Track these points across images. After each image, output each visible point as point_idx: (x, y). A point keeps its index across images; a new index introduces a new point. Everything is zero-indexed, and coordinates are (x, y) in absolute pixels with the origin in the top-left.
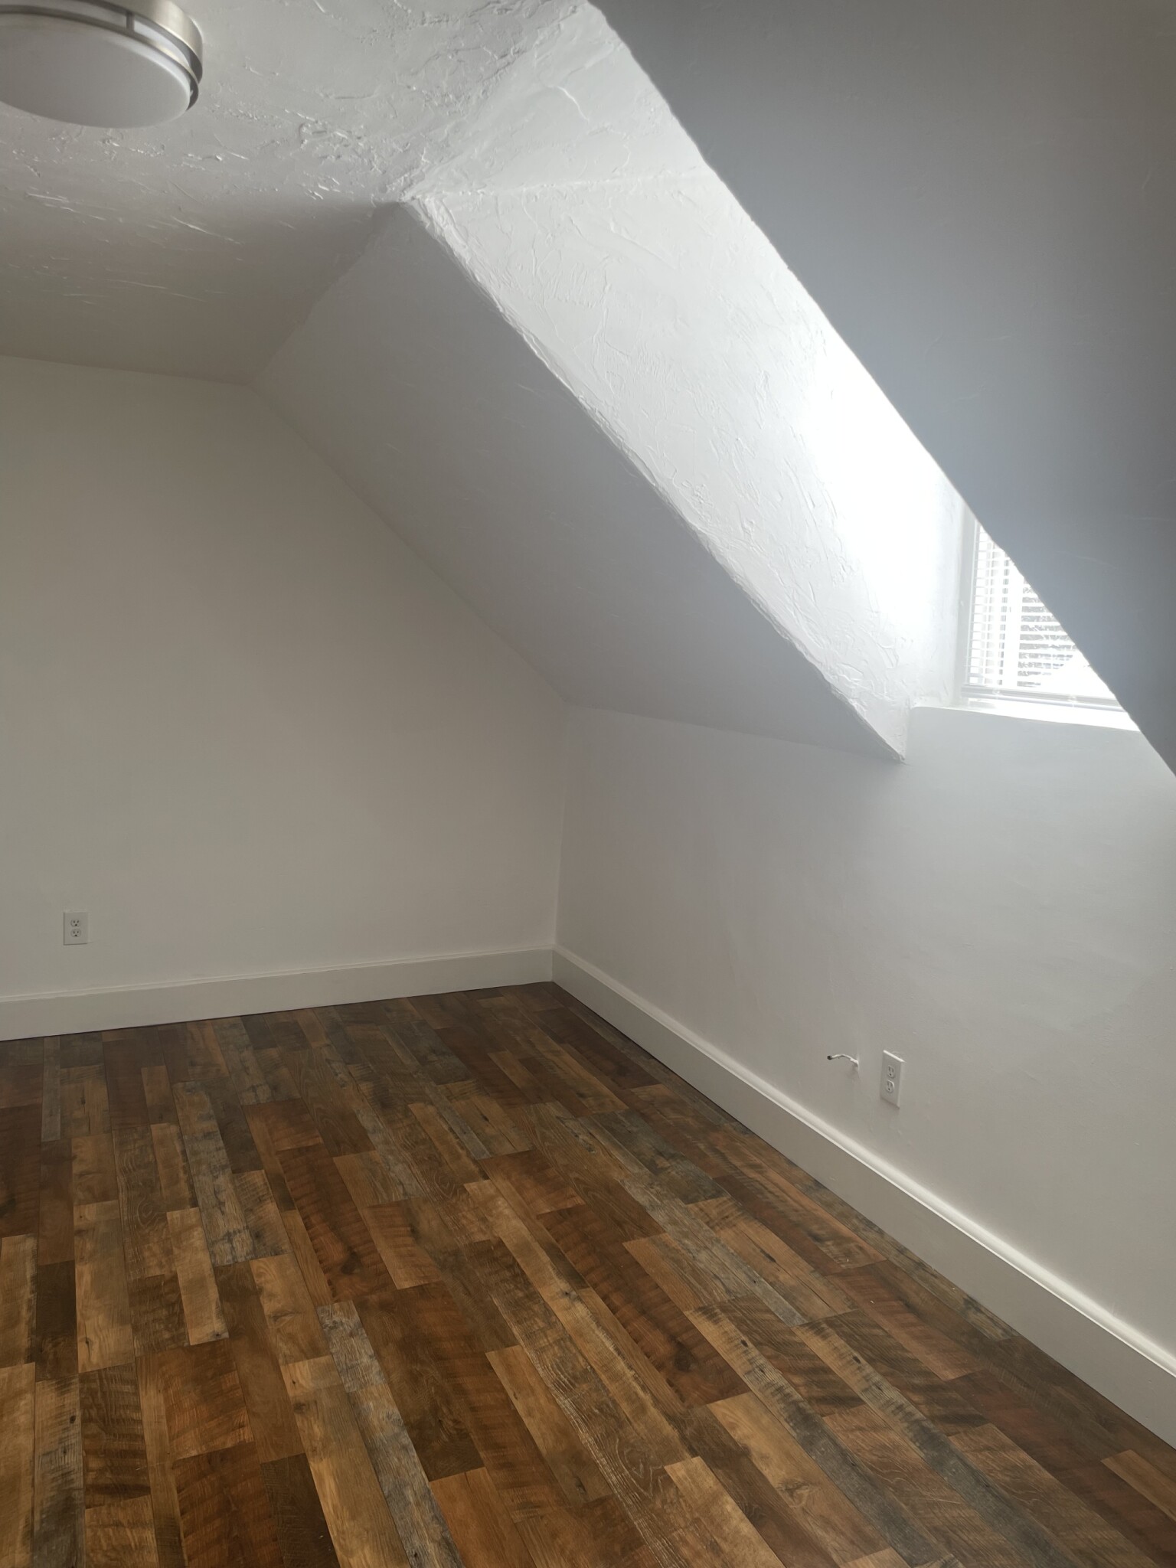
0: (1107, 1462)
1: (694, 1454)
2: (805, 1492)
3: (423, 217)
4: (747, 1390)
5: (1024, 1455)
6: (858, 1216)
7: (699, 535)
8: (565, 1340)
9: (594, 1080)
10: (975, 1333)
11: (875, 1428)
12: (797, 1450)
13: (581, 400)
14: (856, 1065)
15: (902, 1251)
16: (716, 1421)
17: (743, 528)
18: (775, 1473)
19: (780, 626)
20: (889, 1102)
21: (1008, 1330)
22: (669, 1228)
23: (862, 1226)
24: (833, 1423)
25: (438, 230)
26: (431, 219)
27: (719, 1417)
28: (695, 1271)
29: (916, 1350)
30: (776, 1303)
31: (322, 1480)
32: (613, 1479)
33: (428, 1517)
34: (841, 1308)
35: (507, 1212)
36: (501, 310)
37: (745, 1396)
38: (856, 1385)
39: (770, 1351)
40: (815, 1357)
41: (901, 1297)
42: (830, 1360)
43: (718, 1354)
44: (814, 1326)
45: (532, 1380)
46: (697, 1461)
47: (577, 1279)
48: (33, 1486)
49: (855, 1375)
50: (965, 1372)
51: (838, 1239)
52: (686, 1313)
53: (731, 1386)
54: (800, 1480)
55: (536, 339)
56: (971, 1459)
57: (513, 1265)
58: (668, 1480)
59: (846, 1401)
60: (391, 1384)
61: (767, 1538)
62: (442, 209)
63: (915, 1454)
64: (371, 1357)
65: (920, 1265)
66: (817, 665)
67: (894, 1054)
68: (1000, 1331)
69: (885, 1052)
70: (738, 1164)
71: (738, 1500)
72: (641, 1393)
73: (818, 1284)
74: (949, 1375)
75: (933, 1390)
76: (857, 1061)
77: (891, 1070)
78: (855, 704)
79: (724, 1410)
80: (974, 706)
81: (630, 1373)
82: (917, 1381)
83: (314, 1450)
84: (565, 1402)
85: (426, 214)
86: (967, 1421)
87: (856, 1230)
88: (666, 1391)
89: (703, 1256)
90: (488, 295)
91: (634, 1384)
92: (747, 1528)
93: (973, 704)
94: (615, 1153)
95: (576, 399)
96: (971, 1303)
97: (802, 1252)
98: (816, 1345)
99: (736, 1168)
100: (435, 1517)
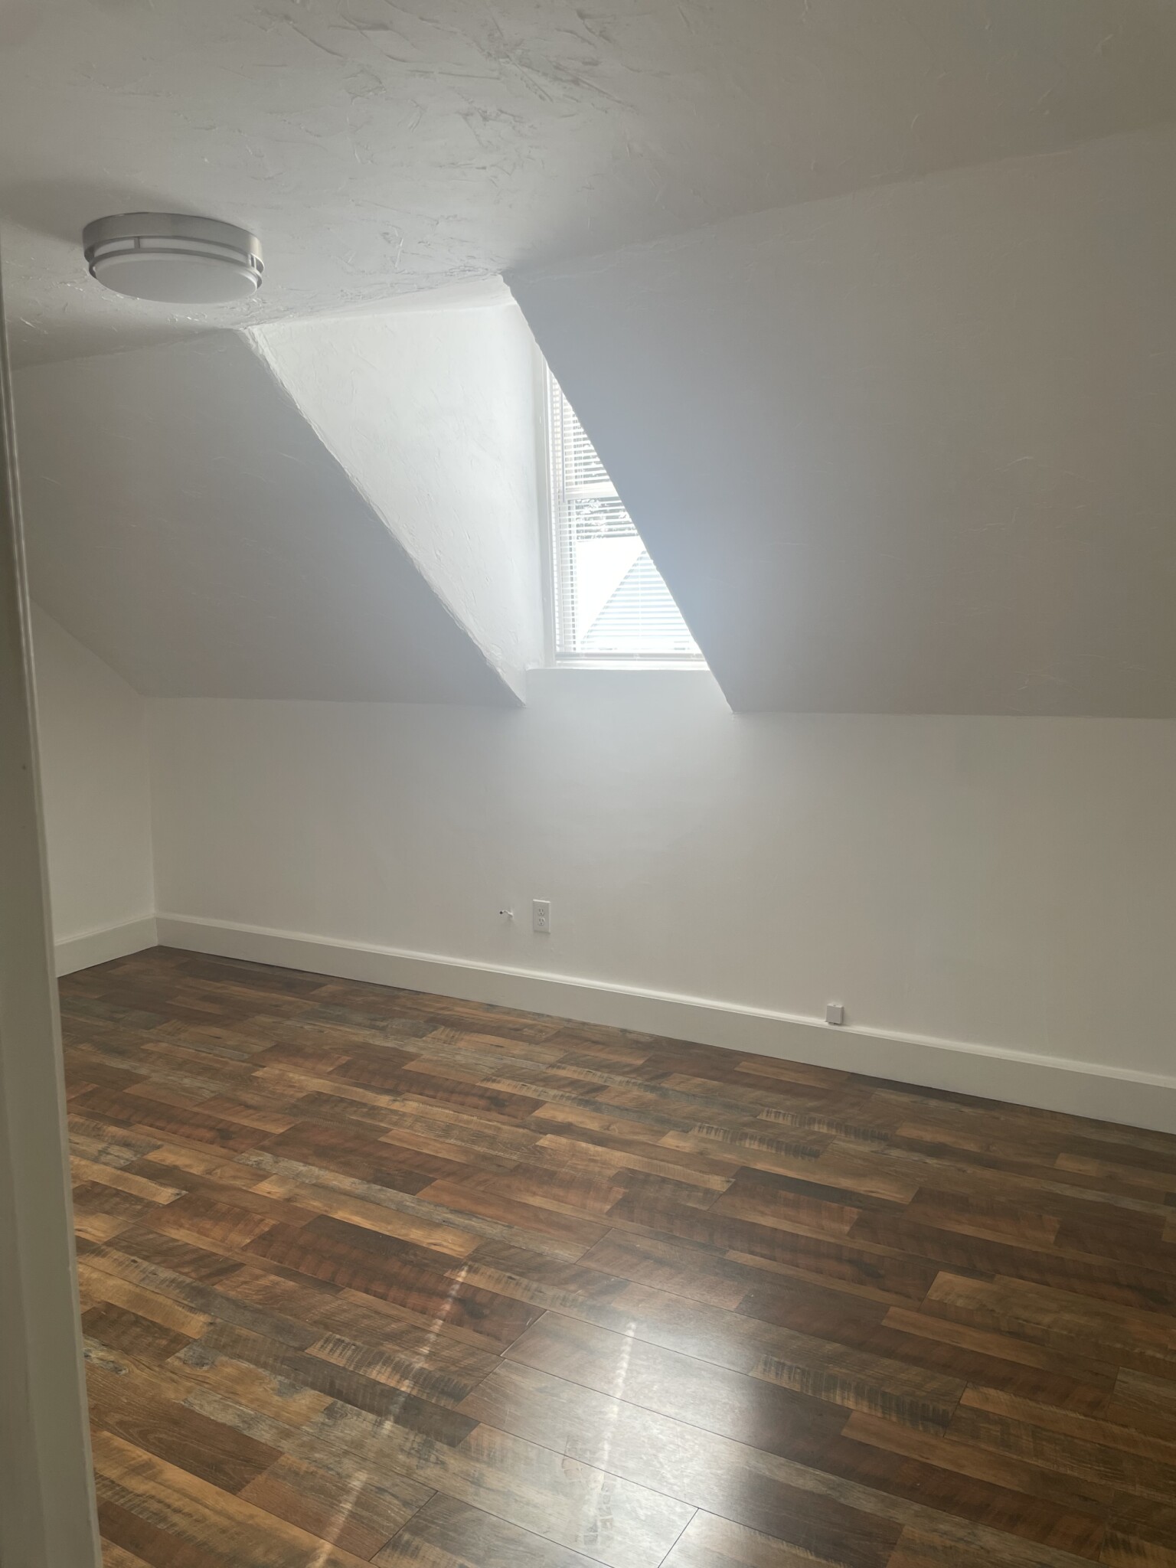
0: (736, 1069)
1: (546, 1134)
2: (612, 1127)
3: (251, 342)
4: (545, 1102)
5: (699, 1079)
6: (529, 1013)
7: (415, 561)
8: (418, 1118)
9: (274, 995)
10: (637, 1042)
11: (624, 1093)
12: (595, 1114)
13: (346, 470)
14: (511, 916)
15: (569, 1021)
16: (542, 1118)
17: (437, 555)
18: (593, 1125)
19: (460, 621)
20: (541, 931)
21: (651, 1036)
22: (422, 1052)
23: (537, 1017)
24: (601, 1098)
25: (261, 351)
26: (257, 343)
27: (542, 1117)
28: (461, 1066)
29: (614, 1058)
30: (520, 1063)
31: (349, 1219)
32: (515, 1158)
33: (432, 1206)
34: (561, 1055)
35: (303, 1078)
36: (299, 407)
37: (547, 1105)
38: (601, 1082)
39: (542, 1084)
40: (566, 1078)
41: (587, 1040)
42: (575, 1076)
43: (514, 1094)
44: (552, 1066)
45: (422, 1140)
46: (549, 1136)
47: (394, 1092)
48: (158, 1294)
49: (597, 1078)
50: (646, 1059)
51: (531, 1027)
52: (478, 1084)
53: (537, 1104)
54: (608, 1124)
55: (320, 428)
56: (677, 1088)
57: (342, 1100)
58: (542, 1147)
59: (600, 1089)
60: (333, 1171)
61: (613, 1148)
62: (262, 335)
63: (650, 1096)
64: (303, 1166)
65: (584, 1024)
66: (480, 646)
67: (543, 899)
68: (648, 1038)
69: (535, 900)
70: (432, 1010)
71: (587, 1142)
72: (490, 1123)
73: (538, 1049)
74: (640, 1062)
75: (637, 1070)
76: (511, 914)
77: (541, 911)
78: (499, 670)
79: (541, 1113)
80: (560, 665)
81: (475, 1118)
82: (626, 1069)
83: (326, 1211)
84: (452, 1141)
85: (254, 339)
86: (665, 1075)
87: (534, 1020)
88: (505, 1118)
89: (458, 1058)
90: (291, 396)
91: (482, 1121)
92: (600, 1149)
93: (560, 664)
94: (341, 1028)
95: (343, 469)
96: (624, 1031)
97: (513, 1038)
98: (562, 1073)
99: (432, 1013)
100: (435, 1206)
